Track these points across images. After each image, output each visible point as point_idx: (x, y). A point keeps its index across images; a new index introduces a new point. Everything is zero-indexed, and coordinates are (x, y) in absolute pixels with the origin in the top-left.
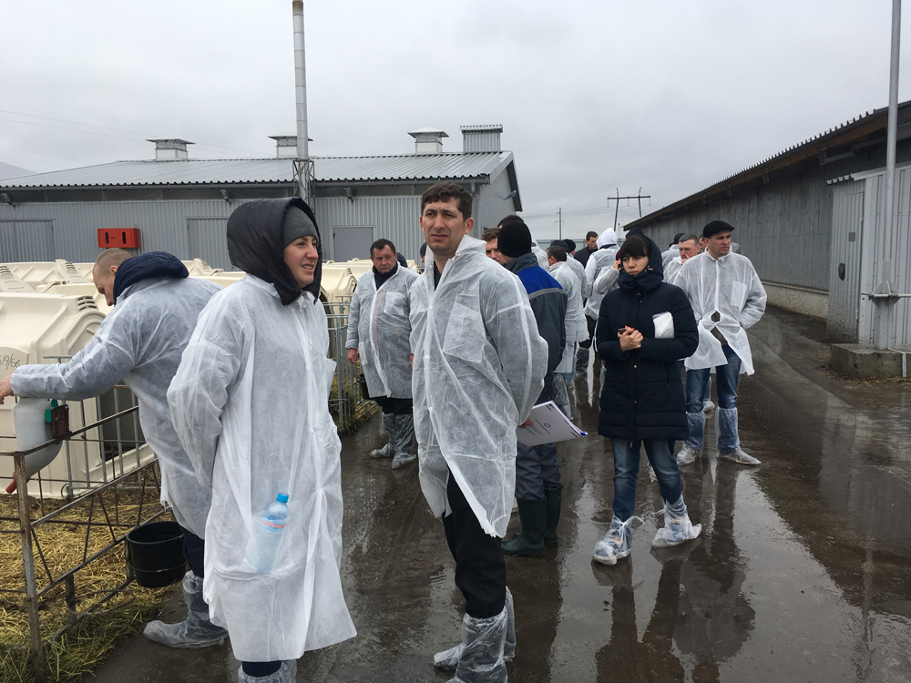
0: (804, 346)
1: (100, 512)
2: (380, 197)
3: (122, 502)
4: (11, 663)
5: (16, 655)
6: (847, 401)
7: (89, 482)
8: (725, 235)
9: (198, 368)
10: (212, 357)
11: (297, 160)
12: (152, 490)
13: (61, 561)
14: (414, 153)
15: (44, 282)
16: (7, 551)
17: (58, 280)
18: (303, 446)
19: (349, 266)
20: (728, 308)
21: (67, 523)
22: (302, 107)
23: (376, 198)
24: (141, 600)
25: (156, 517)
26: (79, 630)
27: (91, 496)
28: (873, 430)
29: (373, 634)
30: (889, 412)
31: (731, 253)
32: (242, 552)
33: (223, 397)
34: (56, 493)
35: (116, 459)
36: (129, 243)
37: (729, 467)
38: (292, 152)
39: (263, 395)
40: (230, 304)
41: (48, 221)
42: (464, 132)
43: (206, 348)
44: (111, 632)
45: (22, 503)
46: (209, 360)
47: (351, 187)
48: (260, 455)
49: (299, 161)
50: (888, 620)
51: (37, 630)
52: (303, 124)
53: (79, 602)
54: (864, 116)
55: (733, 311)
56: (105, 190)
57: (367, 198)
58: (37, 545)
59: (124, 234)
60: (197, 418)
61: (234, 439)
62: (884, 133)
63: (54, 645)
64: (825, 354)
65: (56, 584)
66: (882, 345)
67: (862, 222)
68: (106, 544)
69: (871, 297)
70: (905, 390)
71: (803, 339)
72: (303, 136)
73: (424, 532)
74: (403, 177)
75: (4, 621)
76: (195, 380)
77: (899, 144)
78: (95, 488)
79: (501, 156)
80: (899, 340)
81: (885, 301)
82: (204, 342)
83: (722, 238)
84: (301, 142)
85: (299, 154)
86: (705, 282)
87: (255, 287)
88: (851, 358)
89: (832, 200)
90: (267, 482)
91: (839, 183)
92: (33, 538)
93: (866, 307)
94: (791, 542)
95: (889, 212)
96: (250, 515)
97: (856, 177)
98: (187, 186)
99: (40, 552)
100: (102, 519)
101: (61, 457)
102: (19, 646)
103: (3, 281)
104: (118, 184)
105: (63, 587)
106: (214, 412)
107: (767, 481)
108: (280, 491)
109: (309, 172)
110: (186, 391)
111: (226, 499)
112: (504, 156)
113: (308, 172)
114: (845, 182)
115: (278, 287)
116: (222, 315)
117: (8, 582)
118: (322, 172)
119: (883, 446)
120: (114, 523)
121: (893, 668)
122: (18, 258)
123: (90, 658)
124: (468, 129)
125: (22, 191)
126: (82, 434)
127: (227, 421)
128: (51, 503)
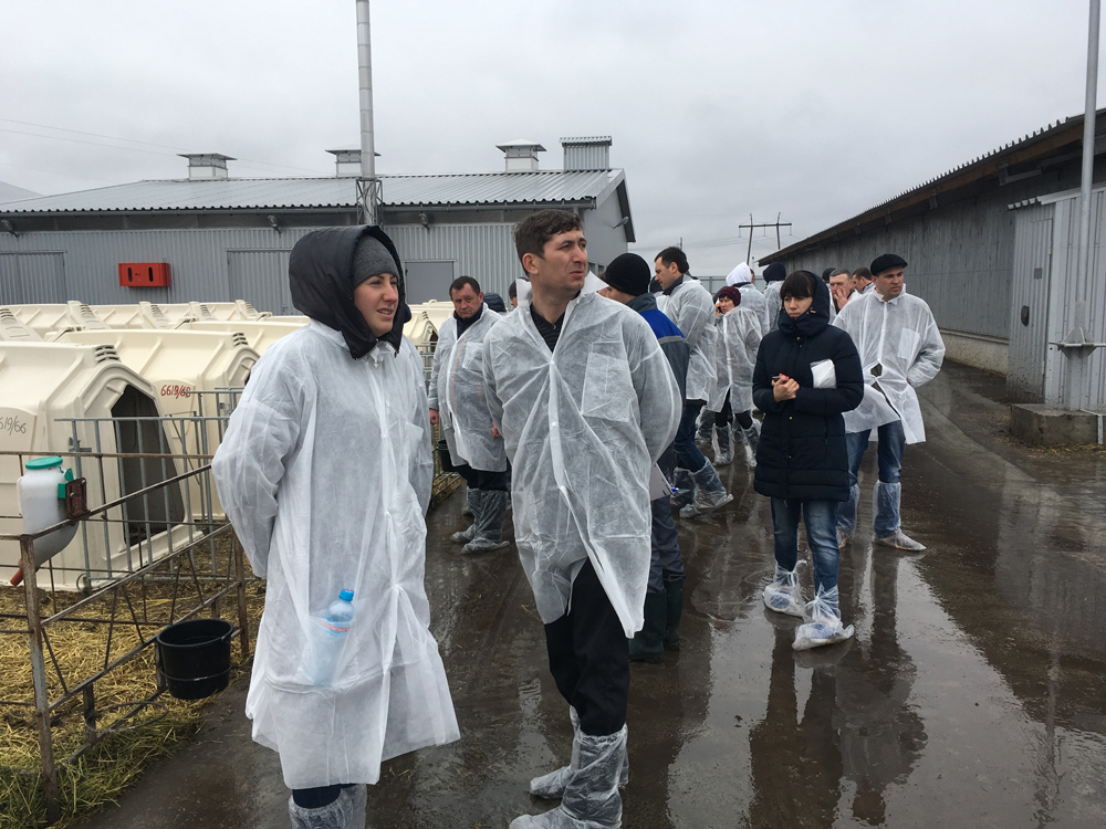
0: (979, 407)
1: (123, 607)
2: (462, 225)
3: (151, 596)
4: (18, 791)
5: (24, 781)
6: (1030, 474)
7: (110, 572)
8: (895, 272)
9: (248, 434)
10: (264, 421)
11: (360, 179)
12: (187, 581)
13: (77, 667)
14: (503, 171)
15: (54, 328)
16: (12, 655)
17: (71, 326)
18: (375, 530)
19: (425, 309)
20: (894, 360)
21: (84, 620)
22: (367, 114)
23: (457, 225)
24: (175, 714)
25: (192, 614)
26: (99, 751)
27: (114, 589)
28: (1062, 508)
29: (457, 755)
30: (1080, 487)
31: (905, 294)
32: (296, 659)
33: (278, 470)
34: (70, 585)
35: (143, 543)
36: (157, 281)
37: (887, 553)
38: (355, 169)
39: (325, 468)
40: (287, 355)
41: (59, 253)
42: (565, 145)
43: (257, 410)
44: (139, 752)
45: (31, 598)
46: (261, 424)
47: (427, 212)
48: (321, 540)
49: (364, 180)
50: (1081, 738)
51: (49, 750)
52: (368, 135)
53: (100, 717)
54: (1054, 125)
55: (899, 365)
56: (128, 216)
57: (447, 225)
58: (49, 647)
59: (150, 269)
60: (246, 495)
61: (290, 521)
62: (1079, 146)
63: (70, 769)
64: (1003, 415)
65: (72, 694)
66: (1074, 405)
67: (1051, 256)
68: (132, 647)
69: (1061, 347)
70: (1102, 460)
71: (978, 398)
72: (369, 150)
73: (517, 633)
74: (491, 200)
75: (8, 740)
76: (244, 449)
77: (1097, 159)
78: (119, 579)
79: (610, 175)
80: (1094, 400)
81: (1077, 352)
82: (255, 403)
83: (891, 276)
84: (366, 157)
85: (363, 172)
86: (869, 327)
87: (320, 336)
88: (1035, 421)
89: (1014, 229)
90: (330, 575)
91: (1023, 207)
92: (43, 639)
93: (1054, 358)
94: (961, 644)
95: (1084, 243)
96: (307, 615)
97: (1044, 200)
98: (228, 211)
99: (52, 656)
100: (127, 616)
101: (76, 543)
102: (27, 770)
103: (5, 327)
104: (143, 209)
105: (80, 698)
106: (268, 488)
107: (931, 571)
108: (345, 586)
109: (376, 194)
110: (233, 462)
111: (280, 593)
112: (614, 174)
113: (374, 195)
114: (1030, 206)
115: (347, 336)
116: (276, 371)
117: (12, 692)
118: (392, 195)
119: (1074, 527)
120: (141, 621)
121: (1088, 797)
122: (21, 299)
123: (114, 785)
124: (570, 141)
125: (26, 217)
126: (102, 513)
127: (283, 499)
128: (65, 597)
